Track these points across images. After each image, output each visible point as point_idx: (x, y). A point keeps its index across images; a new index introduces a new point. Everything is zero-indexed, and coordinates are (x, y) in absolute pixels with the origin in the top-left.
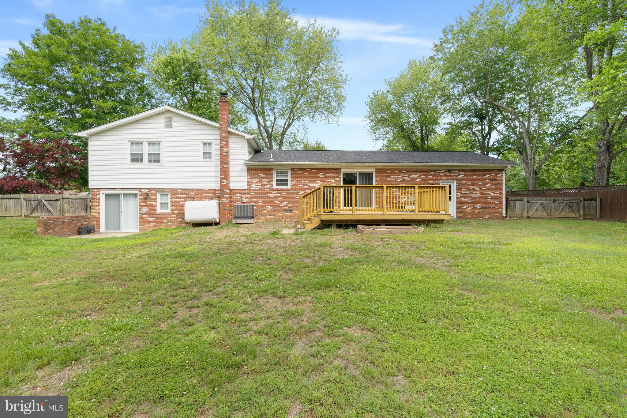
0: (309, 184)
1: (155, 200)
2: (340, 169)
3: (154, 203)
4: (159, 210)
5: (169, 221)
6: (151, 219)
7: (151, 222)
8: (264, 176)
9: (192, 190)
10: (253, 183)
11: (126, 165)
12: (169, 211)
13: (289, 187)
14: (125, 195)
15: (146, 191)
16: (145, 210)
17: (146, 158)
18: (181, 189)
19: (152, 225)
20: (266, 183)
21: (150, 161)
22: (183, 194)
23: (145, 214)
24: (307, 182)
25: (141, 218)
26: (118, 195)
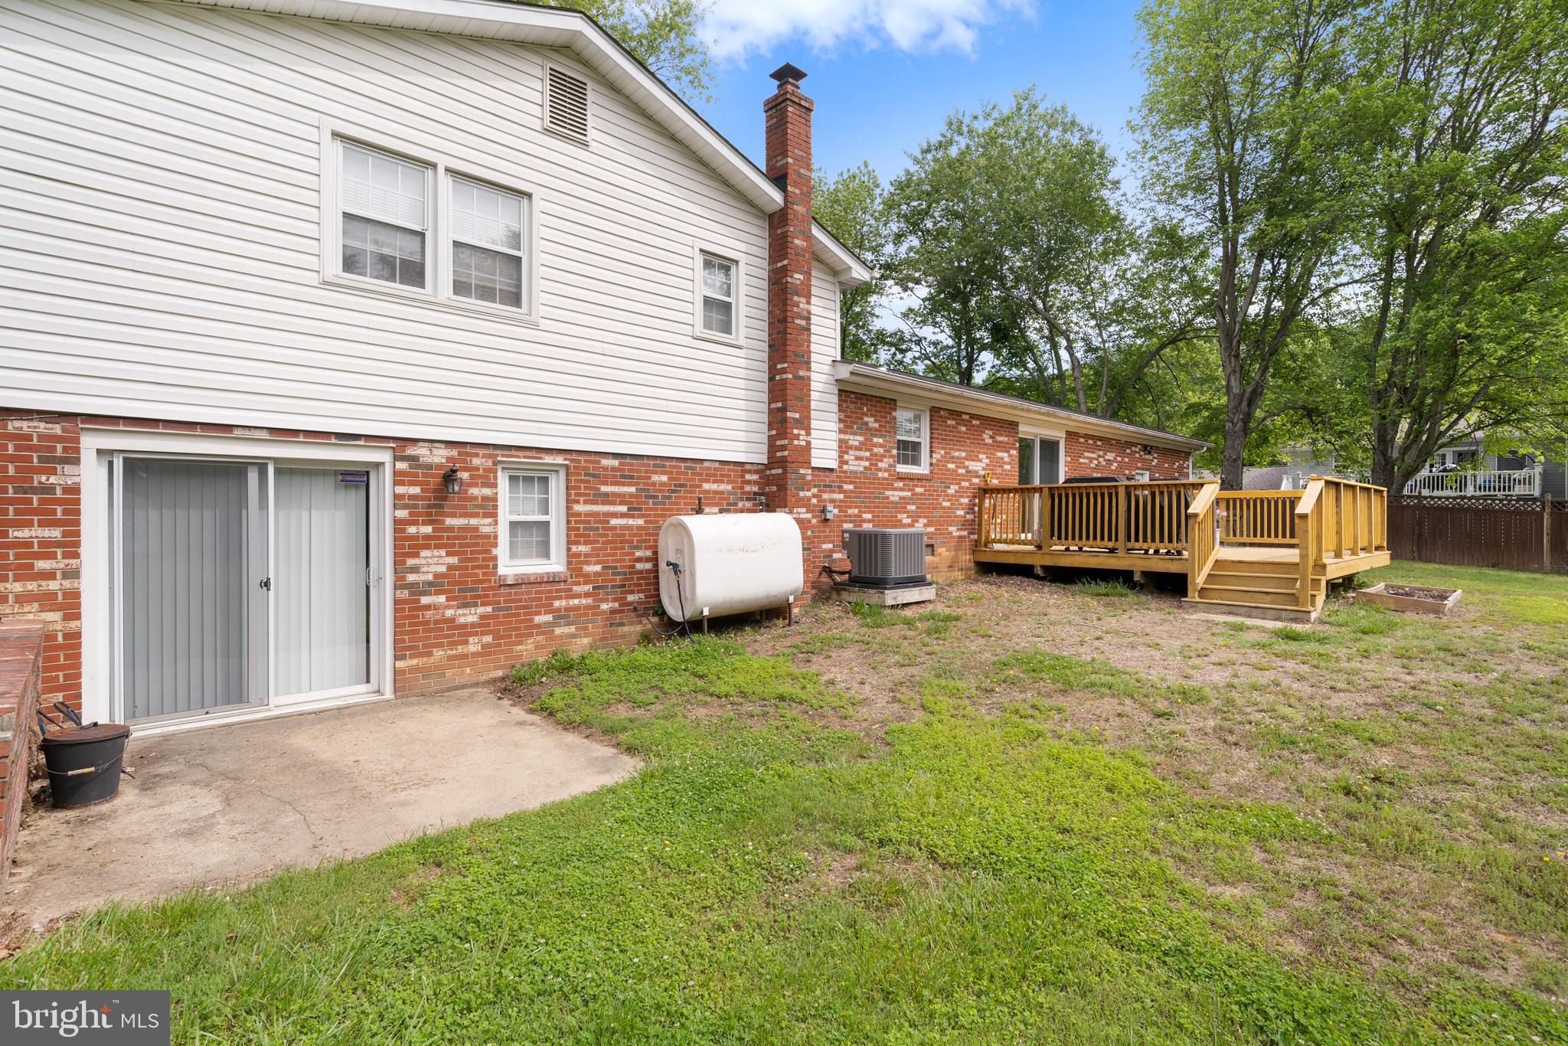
0: (967, 463)
1: (489, 507)
2: (1016, 424)
3: (484, 525)
4: (509, 566)
5: (561, 617)
6: (469, 616)
7: (466, 632)
8: (876, 425)
9: (660, 462)
10: (851, 448)
11: (313, 279)
12: (555, 564)
13: (923, 469)
14: (288, 470)
15: (440, 456)
16: (433, 563)
17: (441, 267)
18: (615, 455)
19: (474, 645)
20: (881, 450)
21: (460, 287)
22: (624, 478)
23: (435, 586)
24: (964, 454)
25: (407, 612)
26: (233, 470)
